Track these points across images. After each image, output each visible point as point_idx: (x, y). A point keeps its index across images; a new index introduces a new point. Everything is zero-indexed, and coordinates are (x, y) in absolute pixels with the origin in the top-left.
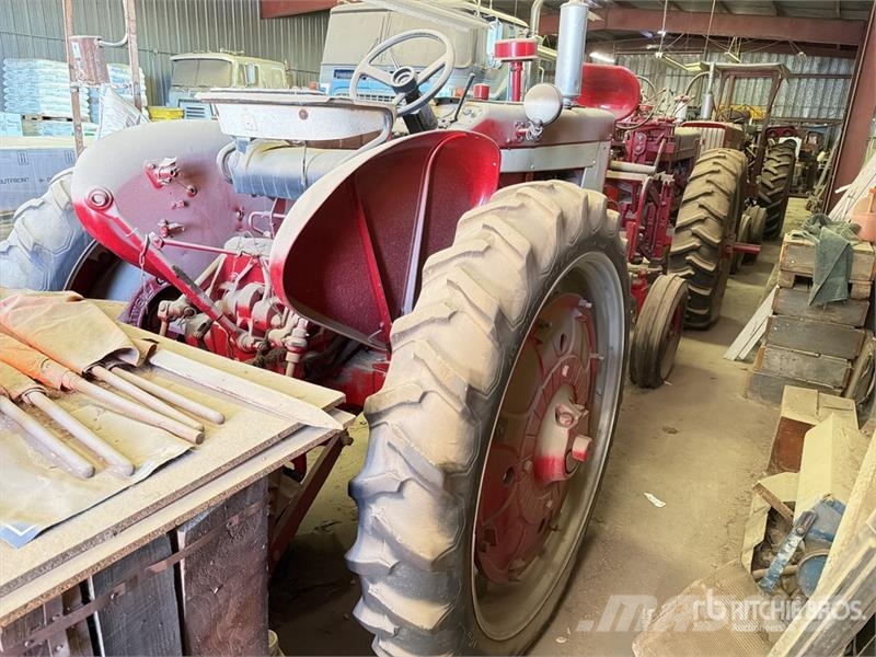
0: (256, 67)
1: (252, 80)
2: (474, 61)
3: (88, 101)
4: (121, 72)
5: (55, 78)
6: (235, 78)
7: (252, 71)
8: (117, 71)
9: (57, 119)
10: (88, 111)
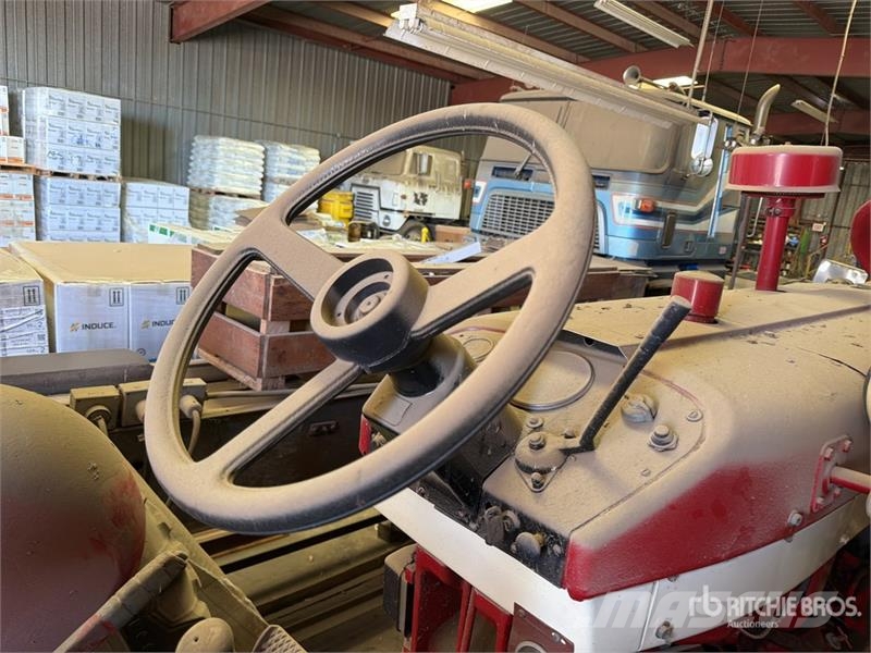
0: (430, 158)
1: (424, 169)
2: (672, 165)
3: (262, 180)
4: (298, 154)
5: (233, 156)
6: (407, 166)
7: (425, 160)
8: (294, 153)
9: (231, 195)
10: (261, 189)
